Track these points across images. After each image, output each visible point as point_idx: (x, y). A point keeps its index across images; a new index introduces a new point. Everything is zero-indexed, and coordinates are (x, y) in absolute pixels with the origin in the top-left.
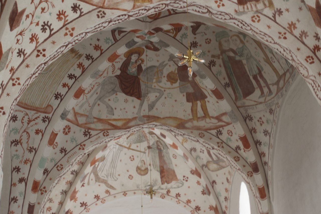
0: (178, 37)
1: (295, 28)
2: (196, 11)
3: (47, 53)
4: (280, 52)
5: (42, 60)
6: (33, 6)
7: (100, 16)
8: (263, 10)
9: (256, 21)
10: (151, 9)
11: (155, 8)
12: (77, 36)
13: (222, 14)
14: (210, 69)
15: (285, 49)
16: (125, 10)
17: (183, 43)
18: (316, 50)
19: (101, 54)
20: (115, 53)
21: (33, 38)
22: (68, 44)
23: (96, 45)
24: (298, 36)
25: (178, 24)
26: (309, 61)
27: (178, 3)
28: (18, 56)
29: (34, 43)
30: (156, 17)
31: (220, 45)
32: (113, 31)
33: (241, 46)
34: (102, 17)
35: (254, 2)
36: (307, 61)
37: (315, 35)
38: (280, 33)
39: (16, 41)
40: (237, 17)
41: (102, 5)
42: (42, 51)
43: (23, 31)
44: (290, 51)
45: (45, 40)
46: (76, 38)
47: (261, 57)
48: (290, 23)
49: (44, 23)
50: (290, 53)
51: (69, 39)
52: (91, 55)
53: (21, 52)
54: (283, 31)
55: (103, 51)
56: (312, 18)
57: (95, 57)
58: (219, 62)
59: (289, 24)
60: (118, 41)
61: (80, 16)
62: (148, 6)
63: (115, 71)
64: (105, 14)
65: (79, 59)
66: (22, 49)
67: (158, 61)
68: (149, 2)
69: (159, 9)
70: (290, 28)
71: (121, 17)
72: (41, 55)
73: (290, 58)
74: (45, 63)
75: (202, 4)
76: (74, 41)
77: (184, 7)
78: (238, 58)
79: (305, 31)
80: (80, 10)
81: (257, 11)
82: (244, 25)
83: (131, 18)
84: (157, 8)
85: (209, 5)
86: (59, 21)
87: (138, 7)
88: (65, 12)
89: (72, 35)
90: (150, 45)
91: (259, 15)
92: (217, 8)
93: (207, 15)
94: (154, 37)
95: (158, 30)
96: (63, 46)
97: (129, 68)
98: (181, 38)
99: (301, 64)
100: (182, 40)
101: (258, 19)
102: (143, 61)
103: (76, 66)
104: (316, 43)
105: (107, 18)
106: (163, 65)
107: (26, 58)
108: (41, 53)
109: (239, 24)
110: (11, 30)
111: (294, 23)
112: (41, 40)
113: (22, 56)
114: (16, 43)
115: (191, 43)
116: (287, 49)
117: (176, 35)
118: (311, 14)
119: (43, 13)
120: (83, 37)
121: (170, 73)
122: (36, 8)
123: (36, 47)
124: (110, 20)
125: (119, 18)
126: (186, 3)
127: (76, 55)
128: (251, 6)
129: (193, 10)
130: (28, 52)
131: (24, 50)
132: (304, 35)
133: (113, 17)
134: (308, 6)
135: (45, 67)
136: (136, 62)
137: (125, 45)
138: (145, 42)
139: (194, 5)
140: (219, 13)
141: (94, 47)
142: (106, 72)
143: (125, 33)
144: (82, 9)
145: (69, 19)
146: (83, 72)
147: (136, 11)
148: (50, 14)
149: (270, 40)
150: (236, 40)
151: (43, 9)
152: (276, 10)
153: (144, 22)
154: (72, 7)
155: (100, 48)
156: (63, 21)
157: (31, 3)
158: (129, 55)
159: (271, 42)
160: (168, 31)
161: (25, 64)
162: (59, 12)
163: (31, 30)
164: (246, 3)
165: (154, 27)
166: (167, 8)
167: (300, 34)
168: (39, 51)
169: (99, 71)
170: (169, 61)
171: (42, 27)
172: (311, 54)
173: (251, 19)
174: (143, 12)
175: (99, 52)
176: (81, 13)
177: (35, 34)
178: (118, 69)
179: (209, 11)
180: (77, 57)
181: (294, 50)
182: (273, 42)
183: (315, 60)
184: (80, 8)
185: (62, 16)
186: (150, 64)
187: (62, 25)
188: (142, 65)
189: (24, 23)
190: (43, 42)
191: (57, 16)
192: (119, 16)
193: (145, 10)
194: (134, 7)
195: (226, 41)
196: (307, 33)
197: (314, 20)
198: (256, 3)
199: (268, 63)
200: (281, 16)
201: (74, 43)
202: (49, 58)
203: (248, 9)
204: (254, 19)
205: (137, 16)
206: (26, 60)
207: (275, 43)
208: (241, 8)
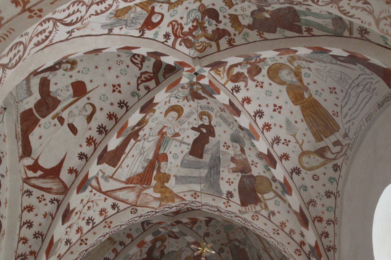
0: (194, 228)
1: (285, 226)
2: (208, 209)
3: (89, 242)
4: (275, 245)
5: (84, 247)
6: (82, 205)
7: (133, 212)
8: (260, 211)
9: (255, 219)
10: (174, 207)
11: (176, 207)
12: (113, 228)
13: (229, 212)
14: (220, 255)
15: (279, 243)
16: (153, 208)
17: (198, 233)
18: (302, 245)
19: (132, 241)
20: (143, 240)
21: (79, 230)
22: (106, 235)
23: (128, 234)
24: (288, 233)
25: (194, 219)
26: (298, 254)
27: (195, 203)
28: (65, 245)
29: (79, 234)
30: (177, 213)
31: (228, 235)
32: (143, 223)
33: (244, 237)
34: (134, 213)
35: (253, 205)
36: (296, 254)
37: (301, 233)
38: (274, 230)
39: (65, 233)
40: (240, 215)
41: (135, 204)
42: (84, 240)
43: (72, 225)
44: (283, 244)
45: (88, 231)
46: (113, 230)
47: (260, 247)
48: (282, 222)
49: (89, 218)
50: (282, 246)
51: (107, 230)
52: (123, 242)
53: (68, 242)
54: (276, 228)
55: (133, 239)
56: (297, 220)
57: (127, 243)
58: (227, 249)
59: (280, 223)
60: (146, 230)
61: (118, 212)
62: (171, 205)
63: (142, 255)
64: (137, 210)
65: (113, 245)
66: (69, 239)
67: (178, 247)
68: (172, 202)
69: (179, 207)
70: (281, 226)
71: (150, 213)
72: (84, 244)
73: (283, 250)
74: (86, 250)
75: (213, 205)
76: (111, 232)
77: (199, 206)
78: (242, 247)
79: (293, 229)
80: (118, 208)
81: (256, 212)
82: (246, 222)
83: (158, 214)
84: (178, 206)
85: (218, 206)
86: (100, 216)
87: (163, 206)
88: (106, 209)
89: (109, 227)
90: (171, 234)
91: (258, 215)
92: (225, 208)
93: (217, 213)
94: (175, 228)
95: (178, 222)
96: (102, 236)
97: (154, 253)
98: (196, 229)
99: (292, 255)
100: (197, 231)
101: (257, 218)
102: (165, 247)
103: (111, 251)
104: (302, 239)
105: (139, 214)
106: (181, 251)
107: (72, 246)
108: (84, 242)
109: (242, 221)
110: (63, 224)
111: (284, 222)
112: (85, 232)
113: (69, 244)
114: (65, 235)
115: (205, 233)
116: (280, 243)
117: (193, 226)
118: (297, 217)
119: (89, 210)
120: (119, 229)
121: (187, 257)
122: (84, 207)
123: (80, 237)
124: (140, 215)
125: (147, 214)
126: (201, 203)
127: (111, 242)
128: (251, 208)
129: (206, 209)
130: (73, 241)
131: (71, 240)
132: (292, 232)
133: (143, 213)
134: (294, 210)
135: (86, 253)
136: (160, 247)
137: (151, 234)
138: (168, 231)
139: (207, 205)
140: (226, 212)
141: (126, 235)
142: (135, 255)
143: (152, 225)
144: (119, 206)
145: (109, 214)
146: (116, 256)
147: (162, 208)
148: (94, 211)
149: (266, 234)
150: (240, 232)
151: (89, 208)
152: (270, 212)
153: (168, 216)
154: (112, 206)
155: (131, 236)
156: (104, 216)
157: (81, 203)
158: (154, 242)
159: (267, 236)
160: (187, 223)
161: (70, 251)
162: (102, 209)
163: (78, 224)
164: (247, 205)
165: (175, 220)
166: (186, 207)
167: (289, 231)
168: (82, 240)
169: (129, 255)
170: (186, 247)
171: (87, 221)
172: (299, 248)
173: (251, 218)
174: (167, 209)
175: (130, 239)
176: (118, 210)
177: (81, 227)
178: (145, 253)
179: (219, 210)
180: (112, 244)
181: (285, 244)
182: (269, 236)
183: (302, 253)
184: (118, 206)
185: (103, 212)
186: (171, 249)
187: (102, 220)
188: (165, 250)
189: (74, 219)
190: (86, 233)
191: (99, 213)
192: (148, 213)
193: (169, 208)
194: (160, 206)
195: (232, 233)
196: (294, 231)
197: (299, 221)
198: (255, 206)
199: (266, 252)
200: (274, 216)
201: (110, 234)
202: (90, 246)
203: (249, 209)
204: (254, 218)
205: (162, 212)
206: (72, 248)
207: (271, 237)
208: (243, 209)
